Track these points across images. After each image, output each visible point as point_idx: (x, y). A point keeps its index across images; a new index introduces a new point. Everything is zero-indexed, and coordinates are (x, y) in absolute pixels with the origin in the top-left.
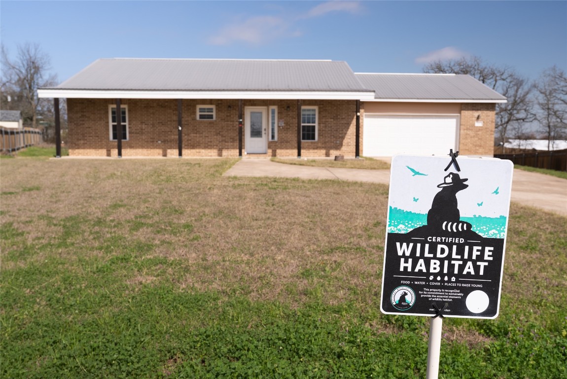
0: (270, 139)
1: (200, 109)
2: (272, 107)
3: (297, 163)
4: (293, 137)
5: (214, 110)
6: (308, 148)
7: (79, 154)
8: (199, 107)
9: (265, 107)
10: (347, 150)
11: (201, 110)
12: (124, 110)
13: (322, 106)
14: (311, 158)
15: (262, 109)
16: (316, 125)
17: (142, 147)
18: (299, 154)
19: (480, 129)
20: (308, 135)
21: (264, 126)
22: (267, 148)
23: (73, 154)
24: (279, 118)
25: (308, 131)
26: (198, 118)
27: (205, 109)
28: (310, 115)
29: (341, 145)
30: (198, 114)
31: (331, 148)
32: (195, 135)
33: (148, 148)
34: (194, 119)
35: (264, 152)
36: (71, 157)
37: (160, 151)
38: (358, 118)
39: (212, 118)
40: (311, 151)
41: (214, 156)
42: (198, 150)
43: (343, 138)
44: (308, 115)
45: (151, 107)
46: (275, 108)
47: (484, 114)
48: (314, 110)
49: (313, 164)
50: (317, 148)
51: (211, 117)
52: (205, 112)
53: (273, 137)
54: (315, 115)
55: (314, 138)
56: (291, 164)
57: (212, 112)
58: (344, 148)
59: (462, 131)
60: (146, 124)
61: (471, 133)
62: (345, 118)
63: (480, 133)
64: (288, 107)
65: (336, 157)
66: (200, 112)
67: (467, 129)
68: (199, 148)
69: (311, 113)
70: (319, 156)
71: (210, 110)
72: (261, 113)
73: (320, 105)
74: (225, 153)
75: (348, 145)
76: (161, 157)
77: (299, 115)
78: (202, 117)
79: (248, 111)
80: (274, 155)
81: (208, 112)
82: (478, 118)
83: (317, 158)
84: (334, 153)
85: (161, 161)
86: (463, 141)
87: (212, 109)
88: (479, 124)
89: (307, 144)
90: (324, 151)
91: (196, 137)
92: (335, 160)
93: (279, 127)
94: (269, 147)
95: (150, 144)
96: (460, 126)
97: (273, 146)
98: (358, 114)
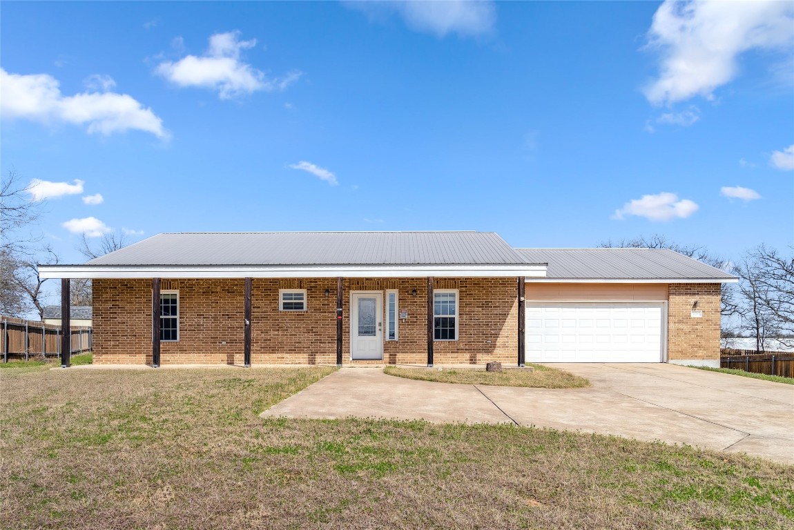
0: (388, 338)
1: (284, 294)
2: (389, 292)
3: (425, 377)
4: (421, 333)
5: (305, 297)
6: (445, 351)
7: (107, 361)
8: (282, 291)
9: (381, 292)
10: (504, 354)
11: (286, 296)
12: (174, 297)
13: (464, 289)
14: (449, 366)
15: (377, 294)
16: (456, 316)
17: (199, 350)
18: (430, 361)
19: (698, 322)
20: (444, 332)
21: (379, 319)
22: (383, 351)
23: (98, 361)
24: (401, 307)
25: (444, 324)
26: (281, 308)
27: (291, 294)
28: (447, 302)
29: (494, 346)
30: (281, 302)
31: (479, 351)
32: (276, 333)
33: (207, 351)
34: (275, 309)
35: (378, 357)
36: (96, 366)
37: (224, 357)
38: (521, 304)
39: (302, 308)
40: (449, 355)
41: (305, 363)
42: (280, 355)
43: (496, 336)
44: (443, 302)
45: (212, 292)
46: (395, 292)
47: (703, 299)
48: (453, 295)
49: (452, 378)
50: (458, 350)
51: (300, 306)
52: (291, 299)
53: (392, 335)
54: (454, 302)
55: (452, 336)
56: (416, 379)
57: (302, 299)
58: (497, 351)
59: (672, 325)
60: (204, 318)
61: (686, 328)
62: (498, 307)
63: (699, 327)
64: (414, 291)
65: (488, 364)
66: (284, 299)
67: (680, 322)
68: (282, 352)
69: (449, 299)
70: (461, 363)
71: (300, 296)
72: (374, 300)
73: (461, 287)
74: (319, 358)
75: (505, 346)
76: (225, 366)
77: (430, 302)
78: (286, 306)
79: (355, 296)
80: (393, 361)
81: (295, 299)
82: (695, 304)
83: (457, 366)
84: (483, 359)
85: (224, 372)
86: (673, 340)
87: (302, 294)
88: (696, 315)
89: (442, 345)
90: (467, 356)
91: (278, 335)
92: (487, 369)
93: (400, 320)
94: (386, 350)
95: (210, 345)
96: (667, 317)
97: (392, 349)
98: (522, 299)
